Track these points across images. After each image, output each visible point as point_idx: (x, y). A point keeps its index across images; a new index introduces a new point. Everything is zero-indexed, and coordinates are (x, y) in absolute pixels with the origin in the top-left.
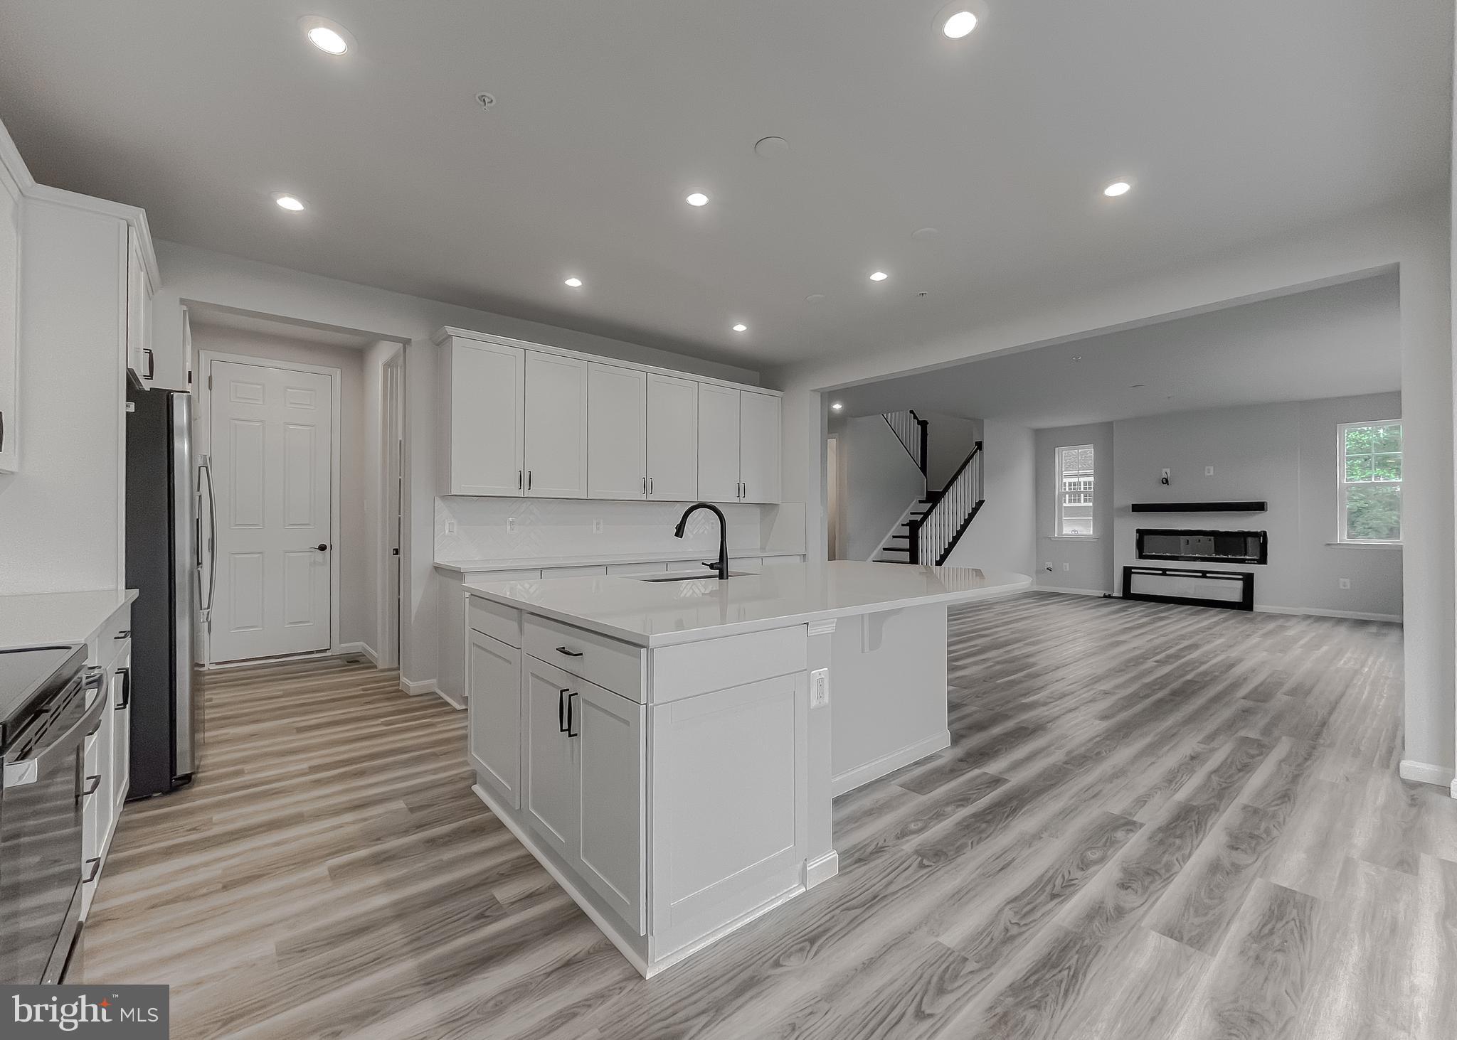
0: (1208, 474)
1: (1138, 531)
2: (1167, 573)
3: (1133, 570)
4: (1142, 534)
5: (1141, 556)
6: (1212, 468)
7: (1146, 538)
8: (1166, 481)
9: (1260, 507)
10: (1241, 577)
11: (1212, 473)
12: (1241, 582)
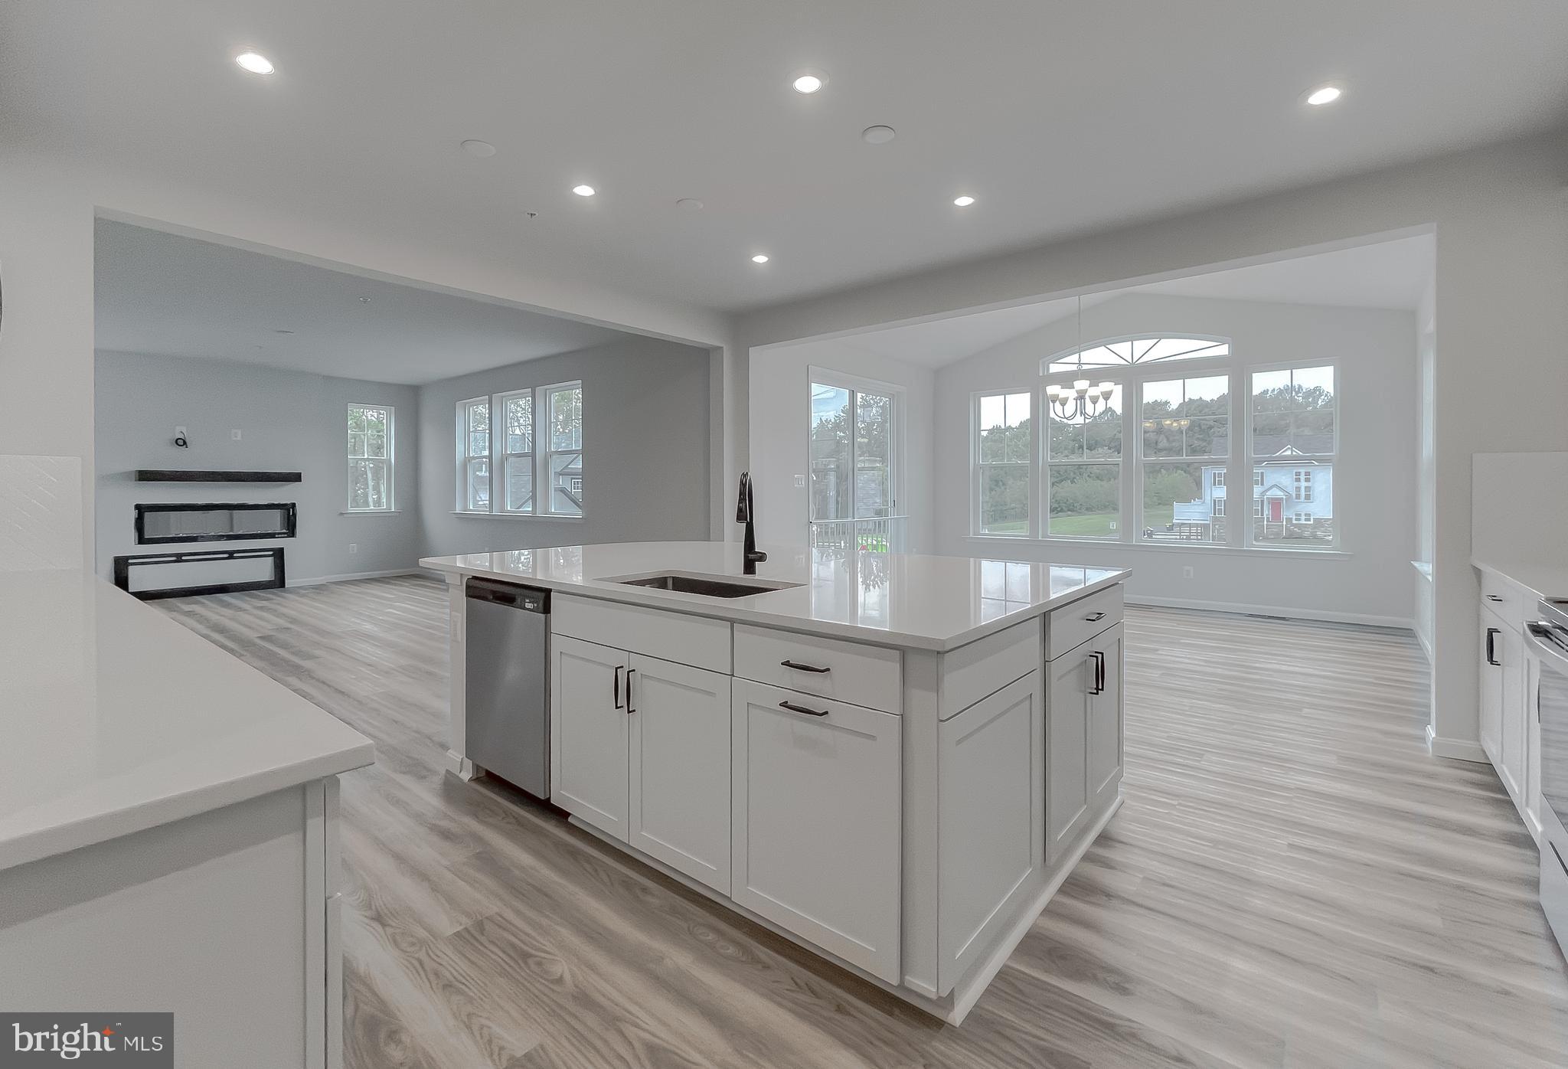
0: (235, 439)
1: (138, 507)
2: (183, 558)
3: (130, 561)
4: (141, 509)
5: (142, 540)
6: (239, 432)
7: (147, 515)
8: (182, 443)
9: (296, 477)
10: (271, 553)
11: (239, 438)
12: (271, 558)
